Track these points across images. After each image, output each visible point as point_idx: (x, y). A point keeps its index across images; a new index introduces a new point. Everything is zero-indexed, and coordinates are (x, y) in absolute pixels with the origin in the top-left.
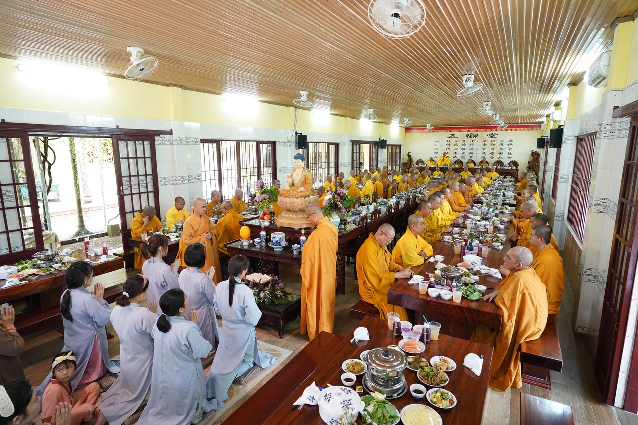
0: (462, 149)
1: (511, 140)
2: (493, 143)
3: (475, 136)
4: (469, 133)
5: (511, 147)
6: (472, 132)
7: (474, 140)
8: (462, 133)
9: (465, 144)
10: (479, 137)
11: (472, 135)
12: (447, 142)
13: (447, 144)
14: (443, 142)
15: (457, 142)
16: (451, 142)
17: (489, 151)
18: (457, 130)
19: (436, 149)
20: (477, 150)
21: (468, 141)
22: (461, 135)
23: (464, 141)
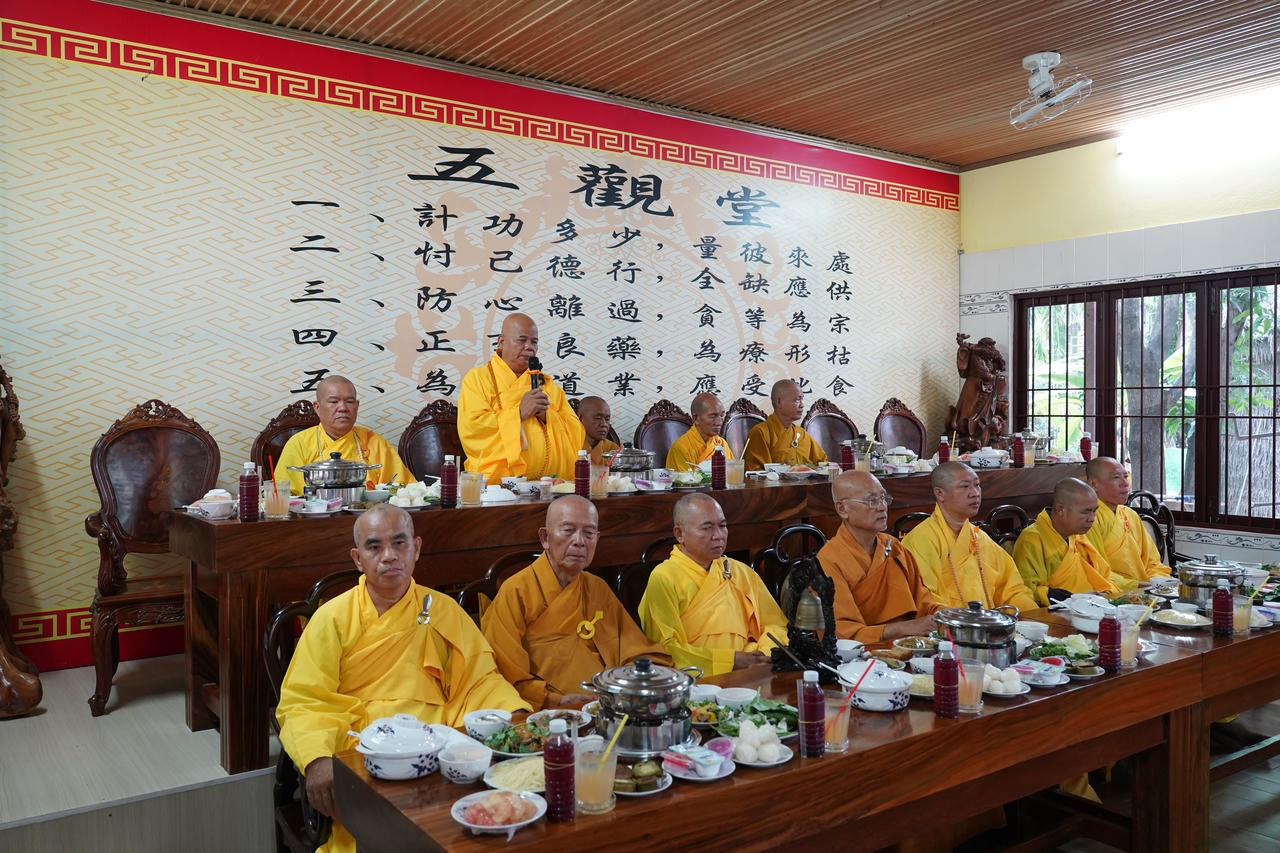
0: (558, 305)
1: (840, 262)
2: (754, 268)
3: (648, 191)
4: (602, 159)
5: (841, 306)
7: (637, 233)
8: (546, 156)
9: (579, 263)
10: (670, 213)
11: (622, 180)
12: (421, 223)
13: (423, 248)
14: (382, 220)
15: (512, 229)
16: (466, 227)
17: (737, 335)
18: (509, 116)
19: (311, 292)
20: (660, 316)
21: (594, 231)
22: (537, 167)
23: (564, 229)
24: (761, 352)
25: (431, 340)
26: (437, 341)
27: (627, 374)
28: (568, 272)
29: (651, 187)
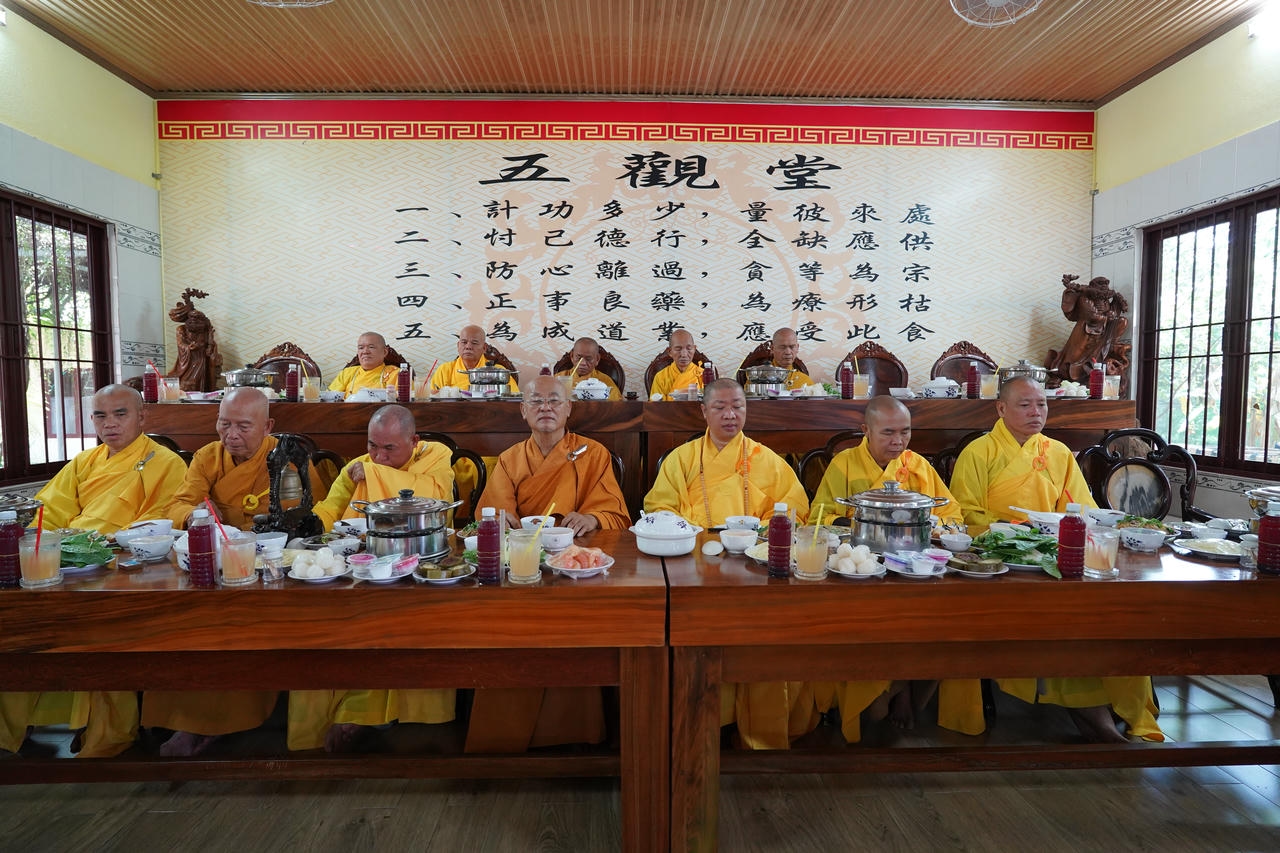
0: (605, 269)
1: (918, 213)
2: (810, 227)
3: (691, 171)
4: (646, 148)
5: (920, 255)
6: (666, 146)
7: (682, 205)
8: (593, 153)
9: (624, 235)
10: (715, 185)
11: (666, 164)
12: (489, 216)
13: (491, 234)
14: (459, 216)
15: (563, 213)
16: (525, 215)
17: (790, 287)
18: (560, 126)
19: (409, 271)
20: (705, 274)
21: (638, 207)
22: (586, 161)
23: (611, 208)
24: (817, 302)
25: (497, 301)
26: (502, 301)
27: (671, 323)
28: (614, 243)
29: (696, 165)
